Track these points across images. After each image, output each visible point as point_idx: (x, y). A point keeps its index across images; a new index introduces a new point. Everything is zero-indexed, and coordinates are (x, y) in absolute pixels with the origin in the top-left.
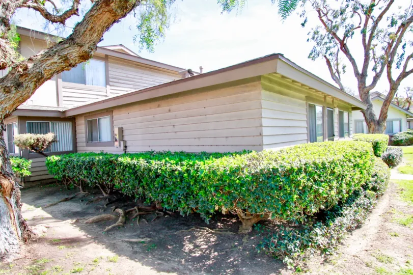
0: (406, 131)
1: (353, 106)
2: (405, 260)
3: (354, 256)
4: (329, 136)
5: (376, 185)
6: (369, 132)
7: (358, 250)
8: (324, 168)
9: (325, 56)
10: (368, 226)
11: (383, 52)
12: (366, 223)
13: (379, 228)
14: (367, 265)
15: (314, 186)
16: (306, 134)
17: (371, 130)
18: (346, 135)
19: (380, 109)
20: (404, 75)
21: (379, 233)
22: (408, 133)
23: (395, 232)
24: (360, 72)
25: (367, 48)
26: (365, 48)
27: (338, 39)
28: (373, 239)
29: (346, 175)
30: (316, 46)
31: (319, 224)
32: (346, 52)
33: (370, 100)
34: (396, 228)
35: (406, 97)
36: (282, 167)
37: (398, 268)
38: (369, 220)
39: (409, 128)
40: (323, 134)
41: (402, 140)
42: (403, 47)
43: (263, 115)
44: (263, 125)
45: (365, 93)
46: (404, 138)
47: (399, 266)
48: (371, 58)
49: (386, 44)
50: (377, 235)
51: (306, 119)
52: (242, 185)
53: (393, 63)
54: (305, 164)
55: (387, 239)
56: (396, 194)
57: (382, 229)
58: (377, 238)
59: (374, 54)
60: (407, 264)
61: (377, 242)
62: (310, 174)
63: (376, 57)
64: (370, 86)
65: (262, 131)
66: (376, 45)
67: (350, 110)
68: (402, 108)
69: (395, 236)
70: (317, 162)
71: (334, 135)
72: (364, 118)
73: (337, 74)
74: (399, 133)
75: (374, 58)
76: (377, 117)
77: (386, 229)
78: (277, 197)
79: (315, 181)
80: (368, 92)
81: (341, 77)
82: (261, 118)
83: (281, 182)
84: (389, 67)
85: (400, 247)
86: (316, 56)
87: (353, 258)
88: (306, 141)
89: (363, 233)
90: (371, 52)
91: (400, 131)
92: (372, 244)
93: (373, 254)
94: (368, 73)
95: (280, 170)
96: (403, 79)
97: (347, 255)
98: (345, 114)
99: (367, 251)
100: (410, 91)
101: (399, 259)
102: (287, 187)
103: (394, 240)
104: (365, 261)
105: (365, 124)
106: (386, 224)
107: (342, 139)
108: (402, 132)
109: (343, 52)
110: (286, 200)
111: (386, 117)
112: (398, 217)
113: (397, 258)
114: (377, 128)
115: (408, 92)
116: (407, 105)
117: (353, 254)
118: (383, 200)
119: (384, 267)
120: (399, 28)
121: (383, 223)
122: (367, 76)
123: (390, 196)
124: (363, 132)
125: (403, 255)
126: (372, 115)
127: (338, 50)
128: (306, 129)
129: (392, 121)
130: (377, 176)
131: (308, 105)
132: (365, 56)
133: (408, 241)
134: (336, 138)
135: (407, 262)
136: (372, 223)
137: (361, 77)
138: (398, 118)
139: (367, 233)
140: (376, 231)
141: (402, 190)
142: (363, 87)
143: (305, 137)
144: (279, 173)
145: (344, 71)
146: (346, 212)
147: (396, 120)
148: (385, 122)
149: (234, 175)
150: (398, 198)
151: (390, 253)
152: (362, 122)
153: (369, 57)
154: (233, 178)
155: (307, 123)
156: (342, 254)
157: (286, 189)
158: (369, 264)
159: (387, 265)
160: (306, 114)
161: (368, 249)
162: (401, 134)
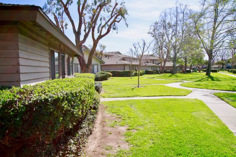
0: (101, 72)
1: (75, 54)
2: (117, 145)
3: (93, 152)
4: (62, 75)
5: (95, 106)
6: (82, 72)
7: (94, 147)
8: (77, 96)
9: (54, 14)
10: (95, 131)
11: (90, 20)
12: (94, 130)
13: (101, 132)
14: (102, 154)
15: (72, 109)
16: (49, 73)
17: (83, 70)
18: (71, 74)
19: (88, 57)
20: (100, 37)
21: (102, 135)
22: (101, 73)
23: (110, 132)
24: (77, 30)
25: (81, 15)
26: (79, 15)
27: (63, 3)
28: (100, 139)
29: (86, 100)
30: (47, 3)
31: (70, 137)
32: (68, 14)
33: (83, 50)
34: (110, 129)
35: (100, 51)
36: (51, 97)
37: (116, 151)
38: (96, 128)
39: (101, 70)
40: (59, 73)
41: (99, 77)
42: (101, 20)
43: (20, 56)
44: (20, 64)
45: (80, 45)
46: (100, 76)
47: (116, 149)
48: (83, 22)
49: (91, 15)
50: (102, 136)
51: (49, 61)
52: (15, 116)
53: (95, 28)
54: (66, 94)
55: (107, 136)
56: (104, 110)
57: (103, 132)
58: (102, 137)
59: (84, 20)
60: (119, 147)
61: (103, 139)
62: (69, 101)
63: (85, 22)
64: (82, 41)
65: (19, 69)
66: (85, 14)
67: (73, 56)
68: (98, 57)
69: (111, 134)
70: (73, 92)
71: (65, 74)
72: (79, 63)
73: (62, 29)
74: (97, 73)
75: (84, 22)
76: (87, 62)
77: (105, 131)
78: (47, 121)
79: (72, 106)
80: (82, 45)
81: (64, 32)
82: (19, 57)
83: (51, 109)
84: (93, 31)
85: (114, 139)
86: (48, 12)
87: (93, 153)
88: (49, 78)
89: (94, 137)
90: (83, 18)
91: (98, 72)
92: (101, 141)
93: (103, 147)
94: (81, 32)
95: (49, 99)
96: (100, 39)
97: (89, 152)
98: (71, 59)
99: (99, 146)
100: (102, 47)
101: (115, 146)
102: (55, 113)
103: (110, 136)
104: (100, 152)
105: (79, 66)
106: (104, 128)
107: (69, 77)
108: (99, 73)
109: (66, 14)
110: (54, 122)
111: (91, 63)
112: (109, 123)
113: (114, 145)
114: (86, 70)
115: (101, 48)
116: (101, 56)
117: (92, 151)
118: (98, 114)
119: (110, 152)
120: (98, 7)
121: (102, 128)
122: (80, 34)
123: (102, 112)
124: (78, 72)
125: (116, 143)
126: (84, 61)
127: (63, 11)
128: (48, 68)
129: (94, 65)
130: (95, 100)
131: (50, 50)
132: (79, 20)
133: (117, 135)
134: (66, 76)
135: (119, 146)
136: (97, 129)
137: (77, 34)
138: (97, 63)
139: (96, 136)
140: (100, 133)
141: (106, 107)
142: (78, 41)
143: (48, 75)
144: (50, 103)
145: (66, 28)
146: (84, 125)
147: (96, 64)
148: (91, 66)
149: (7, 109)
150: (106, 112)
151: (111, 144)
152: (77, 65)
153: (82, 22)
154: (6, 111)
155: (50, 64)
156: (86, 153)
157: (54, 114)
158: (103, 153)
159: (111, 151)
160: (49, 57)
161: (100, 145)
162: (98, 74)
